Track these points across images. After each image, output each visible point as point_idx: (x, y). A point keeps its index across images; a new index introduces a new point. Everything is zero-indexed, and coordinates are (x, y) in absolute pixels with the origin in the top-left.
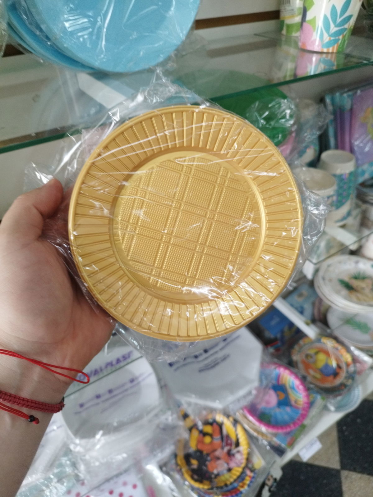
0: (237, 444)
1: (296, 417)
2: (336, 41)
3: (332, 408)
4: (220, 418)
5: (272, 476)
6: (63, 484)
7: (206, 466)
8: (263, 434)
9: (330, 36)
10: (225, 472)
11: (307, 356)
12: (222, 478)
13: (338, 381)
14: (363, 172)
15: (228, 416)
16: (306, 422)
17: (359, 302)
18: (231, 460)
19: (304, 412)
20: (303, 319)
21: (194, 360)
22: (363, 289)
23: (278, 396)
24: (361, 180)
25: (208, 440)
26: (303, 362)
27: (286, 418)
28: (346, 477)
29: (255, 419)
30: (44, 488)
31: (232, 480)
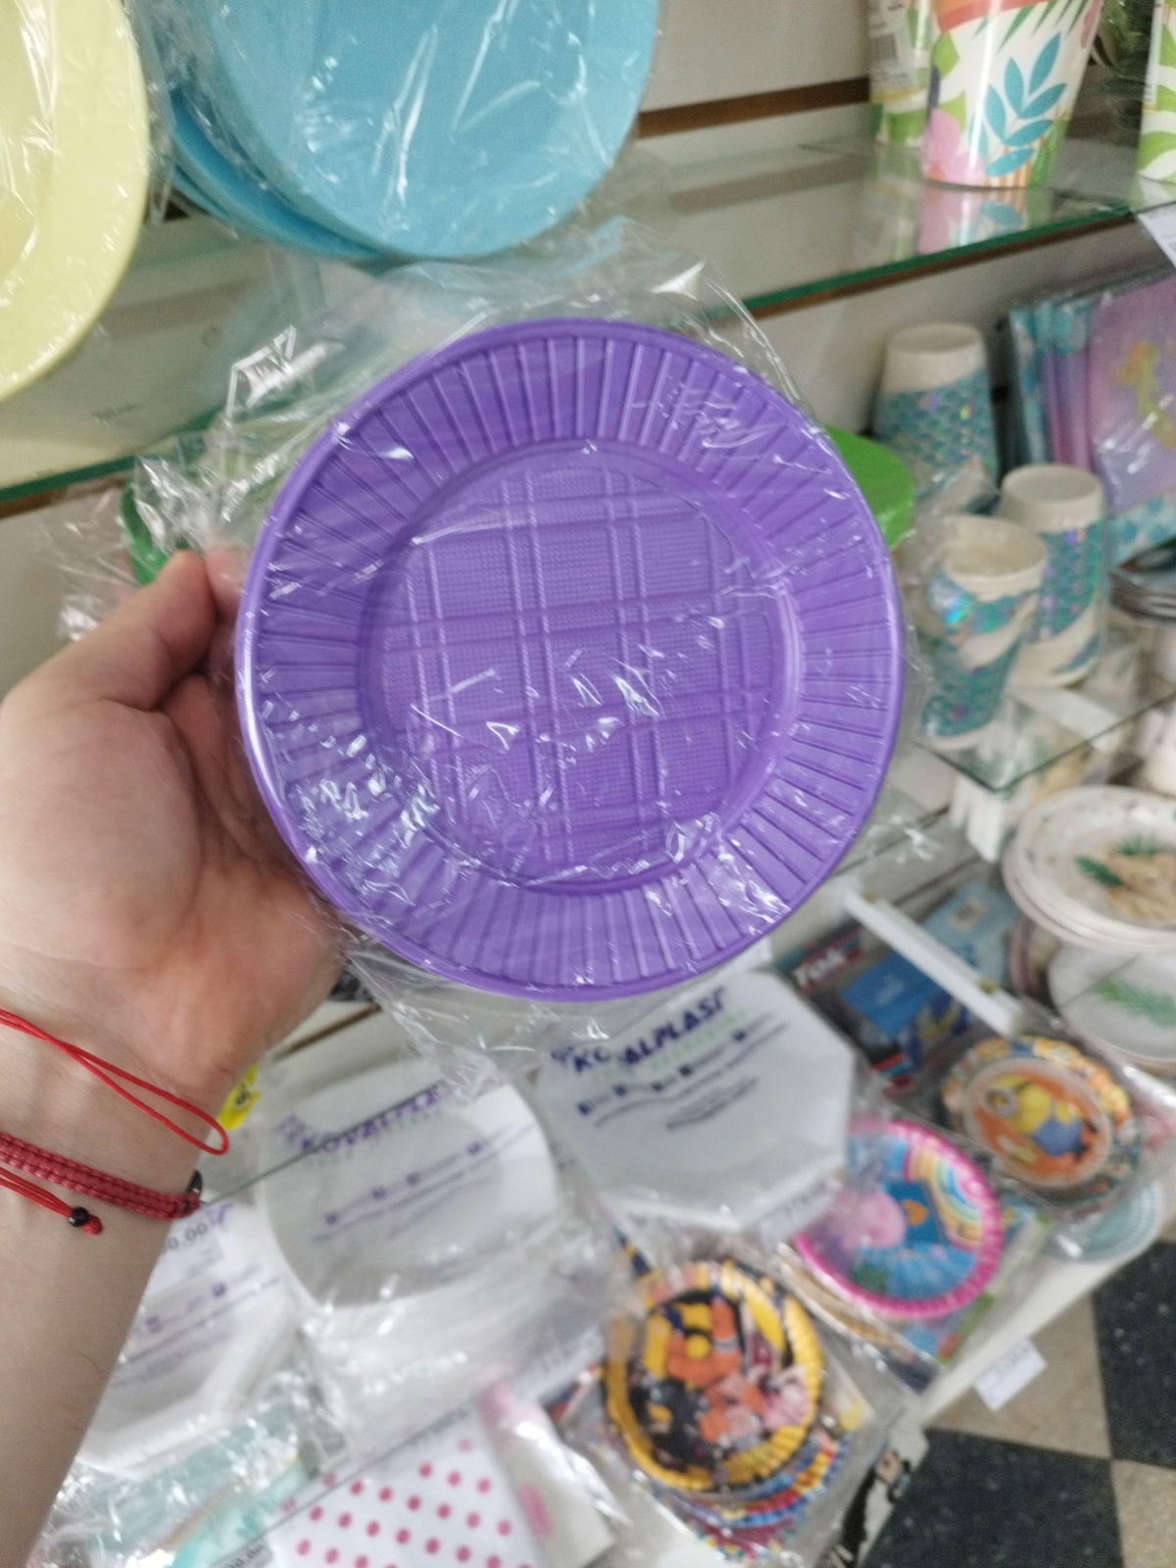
0: (788, 1359)
1: (963, 1274)
2: (1024, 156)
3: (1073, 1249)
4: (731, 1282)
5: (896, 1454)
6: (284, 1438)
7: (695, 1423)
8: (864, 1326)
9: (1008, 142)
10: (754, 1440)
11: (992, 1097)
12: (746, 1459)
13: (1087, 1170)
14: (1132, 530)
15: (757, 1276)
16: (994, 1288)
17: (1139, 919)
18: (771, 1405)
19: (985, 1259)
20: (975, 975)
21: (653, 1095)
22: (1151, 882)
23: (906, 1213)
24: (1125, 552)
25: (698, 1347)
26: (981, 1115)
27: (932, 1276)
28: (1130, 1482)
29: (839, 1282)
30: (231, 1455)
31: (774, 1463)
